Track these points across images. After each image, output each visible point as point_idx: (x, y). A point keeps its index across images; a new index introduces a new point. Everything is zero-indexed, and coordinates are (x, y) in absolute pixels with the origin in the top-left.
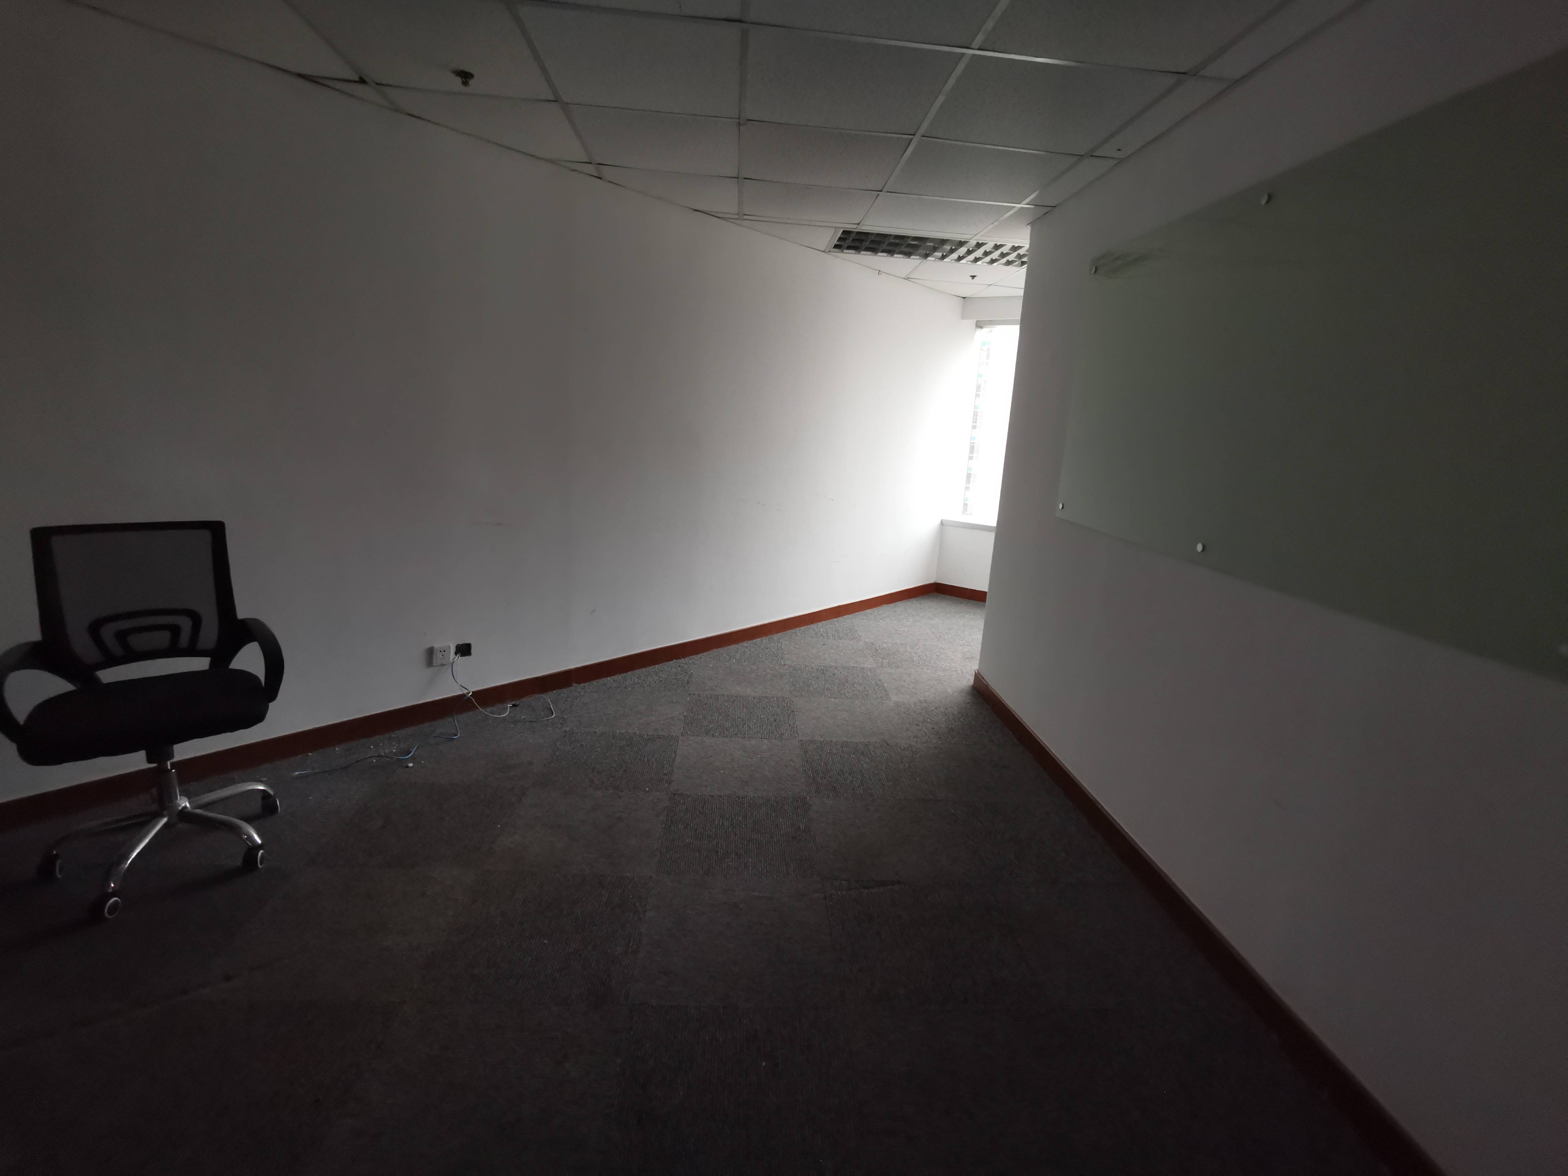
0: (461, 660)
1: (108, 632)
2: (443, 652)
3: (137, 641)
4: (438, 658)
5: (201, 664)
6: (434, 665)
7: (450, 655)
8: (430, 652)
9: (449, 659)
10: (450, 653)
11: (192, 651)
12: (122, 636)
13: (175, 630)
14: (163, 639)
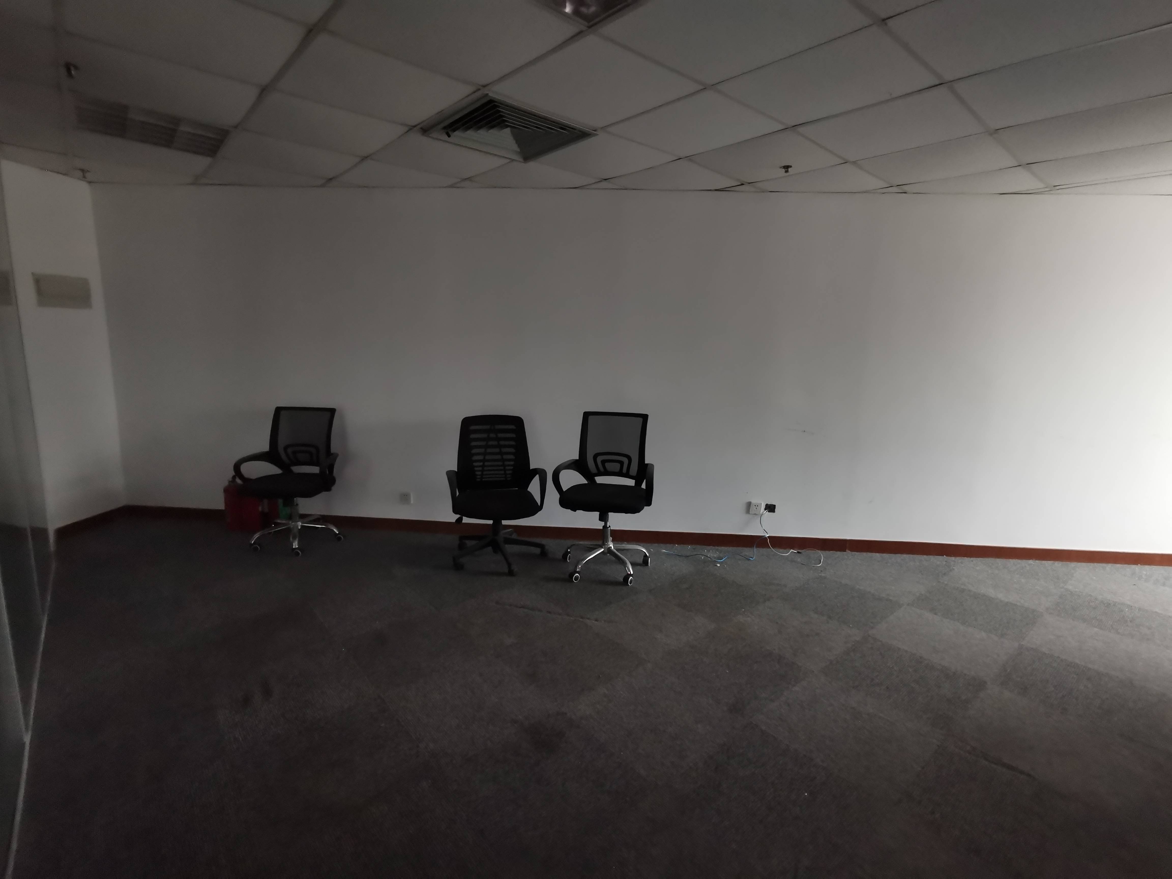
0: (767, 514)
1: (599, 459)
2: (756, 506)
3: (610, 466)
4: (753, 510)
5: (631, 482)
6: (750, 513)
7: (761, 509)
8: (749, 504)
9: (760, 511)
10: (761, 508)
11: (627, 475)
12: (604, 462)
13: (622, 463)
14: (616, 467)
